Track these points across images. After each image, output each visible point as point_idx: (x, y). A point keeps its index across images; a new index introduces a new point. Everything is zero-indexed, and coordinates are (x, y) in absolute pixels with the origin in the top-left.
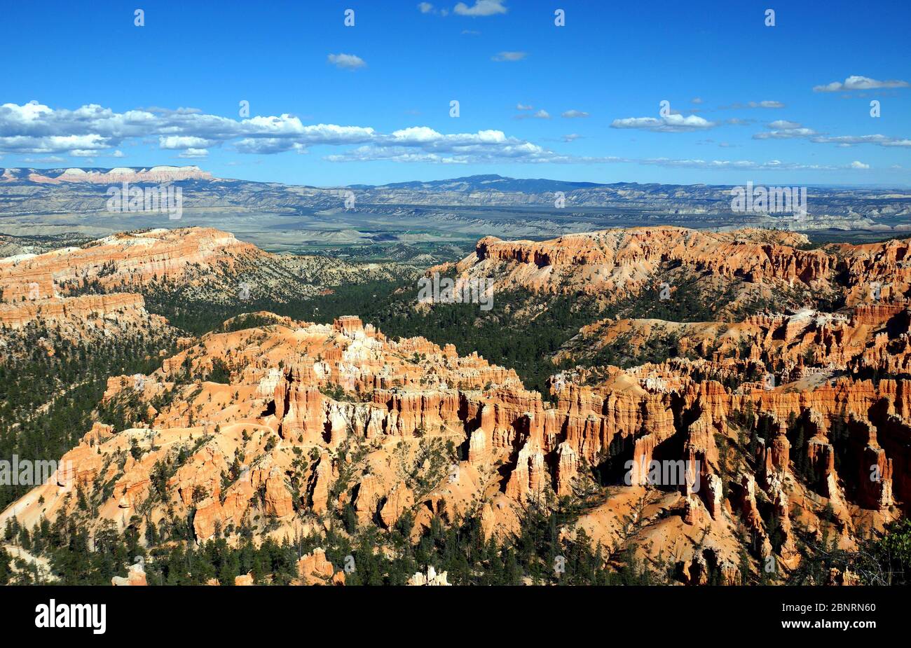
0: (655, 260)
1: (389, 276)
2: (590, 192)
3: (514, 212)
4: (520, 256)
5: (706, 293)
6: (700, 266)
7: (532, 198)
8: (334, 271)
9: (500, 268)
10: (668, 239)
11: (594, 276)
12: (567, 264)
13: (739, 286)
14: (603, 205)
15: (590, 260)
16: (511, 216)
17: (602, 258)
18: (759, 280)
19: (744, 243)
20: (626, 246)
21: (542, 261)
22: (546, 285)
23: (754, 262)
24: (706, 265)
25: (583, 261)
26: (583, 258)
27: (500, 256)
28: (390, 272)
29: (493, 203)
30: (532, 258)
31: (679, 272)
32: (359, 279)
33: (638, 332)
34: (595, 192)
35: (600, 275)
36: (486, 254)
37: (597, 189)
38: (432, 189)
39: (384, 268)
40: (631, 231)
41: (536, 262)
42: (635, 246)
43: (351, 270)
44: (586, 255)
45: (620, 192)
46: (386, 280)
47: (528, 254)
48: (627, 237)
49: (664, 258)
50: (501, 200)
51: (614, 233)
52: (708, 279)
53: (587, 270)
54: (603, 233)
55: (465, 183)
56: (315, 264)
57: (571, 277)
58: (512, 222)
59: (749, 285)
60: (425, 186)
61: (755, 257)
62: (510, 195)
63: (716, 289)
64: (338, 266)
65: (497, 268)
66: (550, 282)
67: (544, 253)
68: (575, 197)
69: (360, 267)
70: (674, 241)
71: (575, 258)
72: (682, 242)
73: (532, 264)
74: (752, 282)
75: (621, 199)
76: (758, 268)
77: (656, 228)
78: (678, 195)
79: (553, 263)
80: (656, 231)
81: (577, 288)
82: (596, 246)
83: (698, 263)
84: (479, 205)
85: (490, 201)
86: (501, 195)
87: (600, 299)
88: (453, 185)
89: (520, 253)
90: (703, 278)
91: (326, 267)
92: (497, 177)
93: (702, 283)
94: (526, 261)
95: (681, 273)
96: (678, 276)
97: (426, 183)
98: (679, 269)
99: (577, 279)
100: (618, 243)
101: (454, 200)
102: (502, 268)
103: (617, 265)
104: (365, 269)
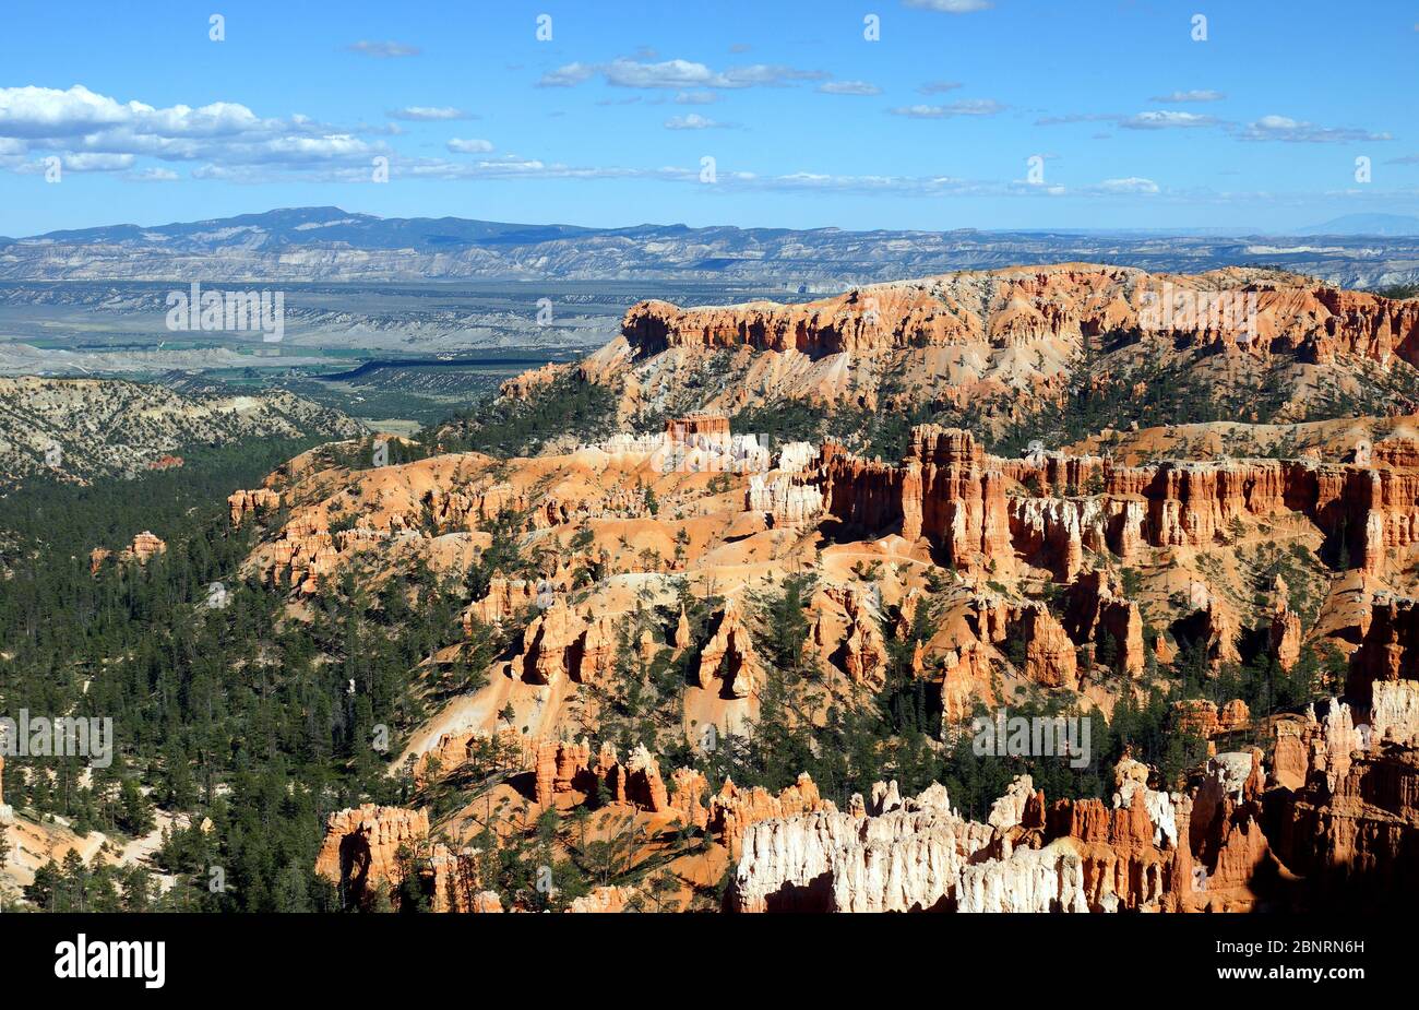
0: (1071, 334)
1: (285, 426)
2: (581, 248)
3: (417, 294)
4: (759, 337)
5: (1220, 391)
6: (1183, 339)
7: (440, 263)
8: (156, 415)
9: (712, 366)
10: (1084, 290)
11: (954, 369)
12: (883, 347)
13: (1291, 372)
14: (622, 277)
15: (937, 334)
16: (414, 305)
17: (963, 329)
18: (1327, 360)
19: (1272, 289)
20: (1004, 307)
21: (821, 343)
22: (847, 394)
23: (1307, 323)
24: (1200, 336)
25: (921, 339)
26: (919, 332)
27: (706, 340)
28: (286, 417)
29: (344, 276)
30: (790, 338)
31: (1139, 354)
32: (220, 433)
33: (1194, 448)
34: (592, 247)
35: (967, 369)
36: (671, 337)
37: (597, 240)
38: (169, 244)
39: (272, 409)
40: (1006, 275)
41: (800, 347)
42: (1023, 305)
43: (195, 413)
44: (925, 325)
45: (652, 247)
46: (280, 435)
47: (780, 331)
48: (1000, 288)
49: (1089, 328)
50: (365, 268)
51: (972, 279)
52: (1217, 361)
53: (935, 358)
54: (947, 279)
55: (254, 228)
56: (104, 399)
57: (902, 373)
58: (424, 317)
59: (1309, 367)
60: (151, 237)
61: (1304, 314)
62: (383, 255)
63: (1242, 380)
64: (163, 402)
65: (706, 365)
66: (854, 387)
67: (821, 326)
68: (544, 260)
69: (213, 405)
70: (1099, 294)
71: (898, 333)
72: (1120, 295)
73: (791, 352)
74: (1314, 361)
75: (657, 263)
76: (1322, 333)
77: (1056, 269)
78: (788, 252)
79: (851, 346)
80: (1057, 274)
81: (925, 395)
82: (941, 307)
83: (1177, 333)
84: (309, 280)
85: (335, 270)
86: (361, 256)
87: (989, 414)
88: (224, 233)
89: (758, 329)
90: (1207, 360)
91: (136, 406)
92: (332, 213)
93: (1206, 372)
94: (778, 346)
95: (1145, 356)
96: (1139, 361)
97: (150, 230)
98: (1138, 348)
99: (915, 377)
100: (985, 301)
101: (242, 270)
102: (720, 367)
103: (999, 345)
104: (226, 410)
